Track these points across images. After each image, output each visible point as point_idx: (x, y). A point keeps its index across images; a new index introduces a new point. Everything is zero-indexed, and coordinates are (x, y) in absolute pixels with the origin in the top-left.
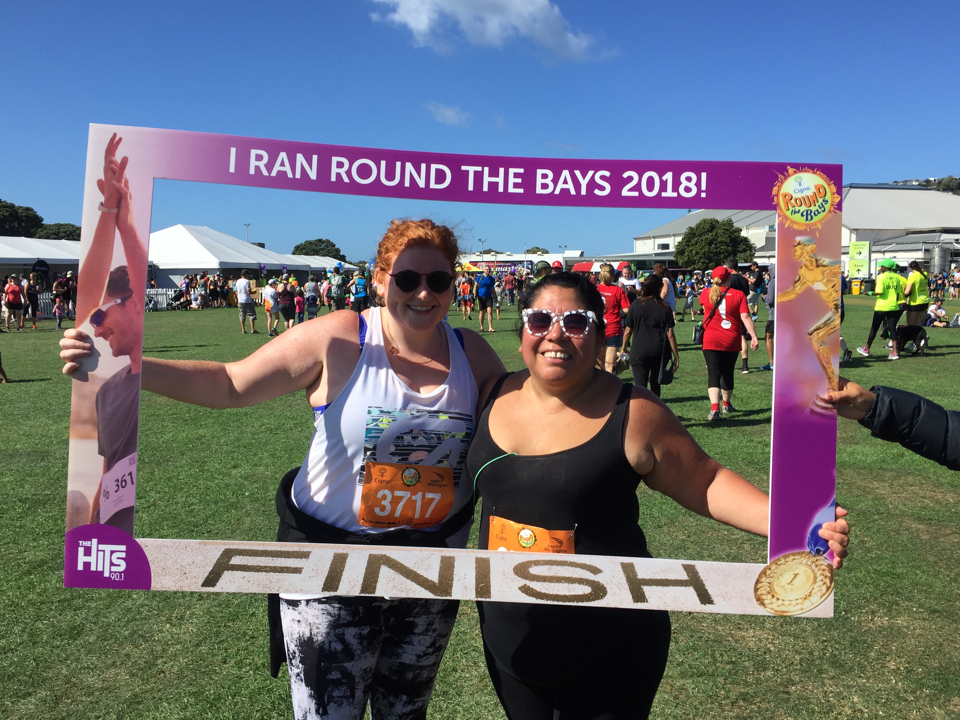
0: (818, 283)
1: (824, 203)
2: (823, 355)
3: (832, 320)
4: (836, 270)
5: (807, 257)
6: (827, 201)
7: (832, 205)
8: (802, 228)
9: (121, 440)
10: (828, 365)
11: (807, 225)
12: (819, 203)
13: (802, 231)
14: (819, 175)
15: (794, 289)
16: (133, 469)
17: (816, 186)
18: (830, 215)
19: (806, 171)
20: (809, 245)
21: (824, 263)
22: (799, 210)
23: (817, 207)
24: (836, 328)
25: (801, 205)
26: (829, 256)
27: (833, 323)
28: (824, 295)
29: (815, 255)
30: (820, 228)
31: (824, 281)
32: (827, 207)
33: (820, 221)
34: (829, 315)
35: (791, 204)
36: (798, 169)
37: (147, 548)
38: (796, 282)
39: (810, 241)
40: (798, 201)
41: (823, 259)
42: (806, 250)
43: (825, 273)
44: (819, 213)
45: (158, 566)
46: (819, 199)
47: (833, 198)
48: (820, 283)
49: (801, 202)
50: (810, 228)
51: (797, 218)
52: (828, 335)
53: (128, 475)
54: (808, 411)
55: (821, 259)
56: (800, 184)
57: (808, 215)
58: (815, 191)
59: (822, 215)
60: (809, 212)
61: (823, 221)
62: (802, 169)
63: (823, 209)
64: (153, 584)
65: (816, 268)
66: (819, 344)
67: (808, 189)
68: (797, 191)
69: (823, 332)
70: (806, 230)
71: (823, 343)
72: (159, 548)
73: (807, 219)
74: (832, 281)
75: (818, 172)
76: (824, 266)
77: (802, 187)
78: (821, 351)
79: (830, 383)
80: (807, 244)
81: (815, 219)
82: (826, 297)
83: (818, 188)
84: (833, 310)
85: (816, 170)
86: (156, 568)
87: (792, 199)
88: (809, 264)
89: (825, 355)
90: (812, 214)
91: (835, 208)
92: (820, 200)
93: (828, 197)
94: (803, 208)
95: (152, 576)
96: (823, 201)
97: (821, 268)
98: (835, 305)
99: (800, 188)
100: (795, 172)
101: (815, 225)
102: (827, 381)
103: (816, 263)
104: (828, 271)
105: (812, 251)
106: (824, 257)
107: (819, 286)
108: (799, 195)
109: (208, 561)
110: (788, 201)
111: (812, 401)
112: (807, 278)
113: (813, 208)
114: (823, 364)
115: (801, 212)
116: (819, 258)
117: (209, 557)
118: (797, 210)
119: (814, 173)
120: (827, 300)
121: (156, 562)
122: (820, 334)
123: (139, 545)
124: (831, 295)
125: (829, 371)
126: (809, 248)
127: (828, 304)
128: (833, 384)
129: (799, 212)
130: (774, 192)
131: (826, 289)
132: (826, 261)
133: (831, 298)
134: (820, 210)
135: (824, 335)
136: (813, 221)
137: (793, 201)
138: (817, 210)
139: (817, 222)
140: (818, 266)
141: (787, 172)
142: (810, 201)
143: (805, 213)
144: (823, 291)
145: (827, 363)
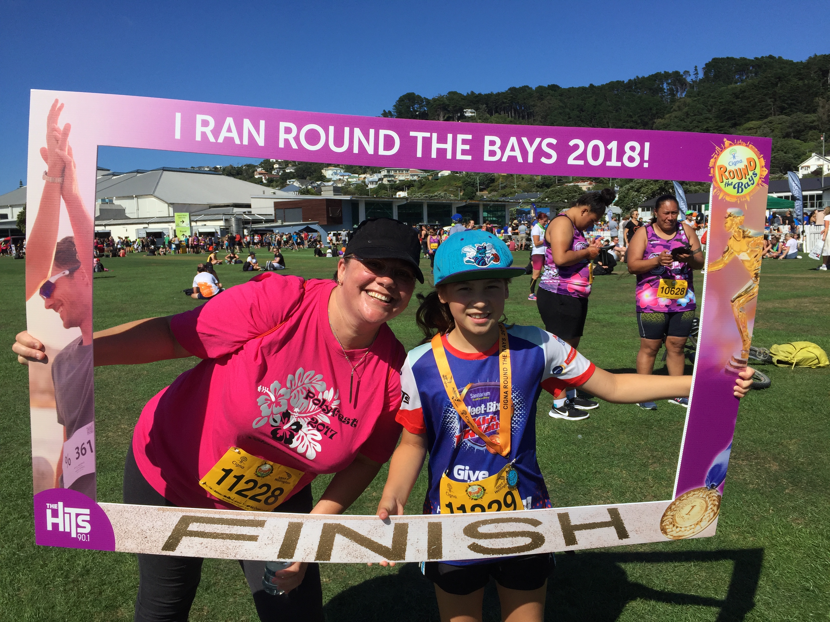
0: (744, 253)
1: (753, 176)
2: (741, 320)
3: (751, 288)
4: (759, 241)
5: (736, 228)
6: (756, 174)
7: (760, 178)
8: (733, 200)
9: (78, 410)
10: (744, 329)
11: (738, 197)
12: (749, 176)
13: (733, 202)
14: (751, 149)
15: (722, 259)
16: (92, 437)
17: (748, 159)
18: (758, 188)
19: (740, 144)
20: (738, 217)
21: (750, 235)
22: (732, 183)
23: (747, 180)
24: (754, 296)
25: (734, 178)
26: (754, 228)
27: (752, 291)
28: (747, 265)
29: (743, 226)
30: (749, 200)
31: (748, 252)
32: (756, 179)
33: (749, 193)
34: (750, 283)
35: (726, 176)
36: (733, 142)
37: (109, 513)
38: (725, 253)
39: (739, 213)
40: (731, 173)
41: (749, 230)
42: (736, 221)
43: (750, 244)
44: (749, 186)
45: (120, 530)
46: (749, 172)
47: (762, 171)
48: (745, 254)
49: (734, 174)
50: (740, 200)
51: (730, 190)
52: (747, 302)
53: (87, 443)
54: (723, 371)
55: (747, 230)
56: (734, 157)
57: (739, 187)
58: (747, 164)
59: (752, 187)
60: (740, 186)
61: (752, 194)
62: (737, 142)
63: (752, 182)
64: (116, 546)
65: (743, 239)
66: (739, 310)
67: (741, 161)
68: (731, 164)
69: (743, 299)
70: (736, 202)
71: (742, 309)
72: (120, 513)
73: (738, 192)
74: (756, 251)
75: (750, 145)
76: (749, 237)
77: (735, 160)
78: (740, 316)
79: (744, 345)
80: (737, 215)
81: (746, 191)
82: (748, 267)
83: (750, 161)
84: (753, 279)
85: (748, 143)
86: (118, 531)
87: (726, 172)
88: (737, 236)
89: (743, 320)
90: (743, 187)
91: (762, 181)
92: (751, 173)
93: (758, 171)
94: (735, 181)
95: (116, 538)
96: (753, 174)
97: (747, 239)
98: (755, 274)
99: (734, 161)
100: (731, 145)
101: (745, 197)
102: (741, 344)
103: (743, 235)
104: (752, 242)
105: (741, 222)
106: (750, 229)
107: (744, 256)
108: (733, 168)
109: (167, 526)
110: (723, 174)
111: (727, 362)
112: (734, 249)
113: (744, 181)
114: (741, 329)
115: (733, 184)
116: (745, 229)
117: (168, 523)
118: (730, 183)
119: (747, 146)
120: (749, 269)
121: (118, 526)
122: (741, 301)
123: (102, 509)
124: (753, 264)
125: (744, 334)
126: (738, 220)
127: (750, 272)
128: (746, 346)
129: (731, 184)
130: (710, 165)
131: (749, 259)
132: (751, 232)
133: (753, 268)
134: (749, 183)
135: (744, 302)
136: (742, 194)
137: (727, 173)
138: (747, 183)
139: (746, 194)
140: (744, 237)
141: (724, 146)
142: (741, 174)
143: (736, 186)
144: (747, 261)
145: (744, 327)
